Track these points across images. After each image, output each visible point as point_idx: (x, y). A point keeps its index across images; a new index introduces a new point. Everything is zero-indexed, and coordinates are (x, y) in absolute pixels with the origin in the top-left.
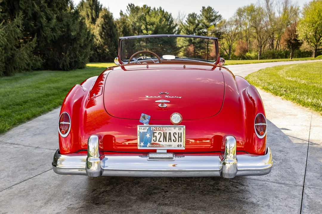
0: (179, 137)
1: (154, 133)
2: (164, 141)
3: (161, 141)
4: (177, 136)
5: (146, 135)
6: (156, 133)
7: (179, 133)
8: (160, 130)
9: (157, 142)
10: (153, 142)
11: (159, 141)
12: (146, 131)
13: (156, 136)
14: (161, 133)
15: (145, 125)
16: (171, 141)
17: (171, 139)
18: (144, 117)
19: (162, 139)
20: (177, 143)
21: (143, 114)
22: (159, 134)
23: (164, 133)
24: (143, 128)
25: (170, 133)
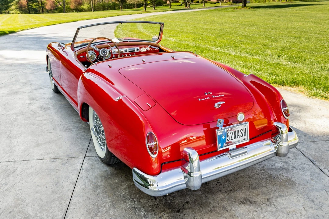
0: (244, 132)
1: (227, 133)
2: (234, 139)
3: (233, 139)
4: (243, 132)
5: (222, 136)
6: (229, 133)
7: (244, 129)
8: (231, 130)
9: (230, 141)
10: (227, 141)
11: (231, 139)
12: (222, 133)
13: (229, 136)
14: (232, 132)
15: (220, 128)
16: (239, 137)
17: (239, 136)
18: (220, 122)
19: (233, 138)
20: (243, 137)
21: (219, 120)
22: (231, 134)
23: (234, 131)
24: (219, 131)
25: (238, 131)
